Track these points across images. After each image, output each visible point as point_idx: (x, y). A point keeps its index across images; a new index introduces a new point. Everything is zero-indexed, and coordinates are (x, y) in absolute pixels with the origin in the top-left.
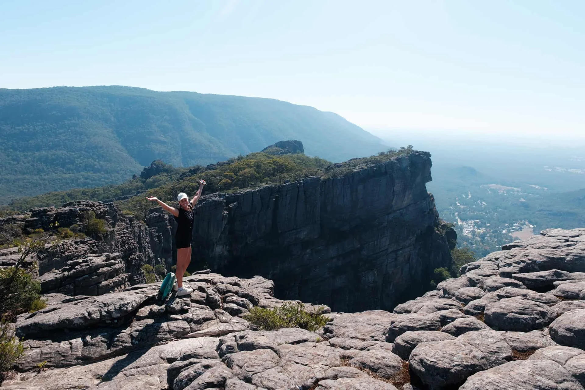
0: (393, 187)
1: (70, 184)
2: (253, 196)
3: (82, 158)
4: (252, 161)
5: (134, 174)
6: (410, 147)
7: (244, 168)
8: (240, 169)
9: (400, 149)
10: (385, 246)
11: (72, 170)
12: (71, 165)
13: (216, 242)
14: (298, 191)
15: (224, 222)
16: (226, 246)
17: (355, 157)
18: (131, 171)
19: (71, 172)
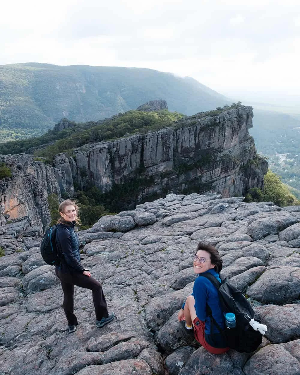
0: (224, 133)
1: (7, 137)
2: (126, 143)
3: (13, 118)
4: (128, 117)
5: (49, 128)
6: (239, 102)
7: (122, 123)
8: (118, 124)
9: (232, 105)
10: (218, 174)
11: (7, 128)
12: (6, 124)
13: (103, 176)
14: (158, 138)
15: (107, 161)
16: (110, 178)
17: (200, 112)
18: (48, 126)
19: (6, 129)
